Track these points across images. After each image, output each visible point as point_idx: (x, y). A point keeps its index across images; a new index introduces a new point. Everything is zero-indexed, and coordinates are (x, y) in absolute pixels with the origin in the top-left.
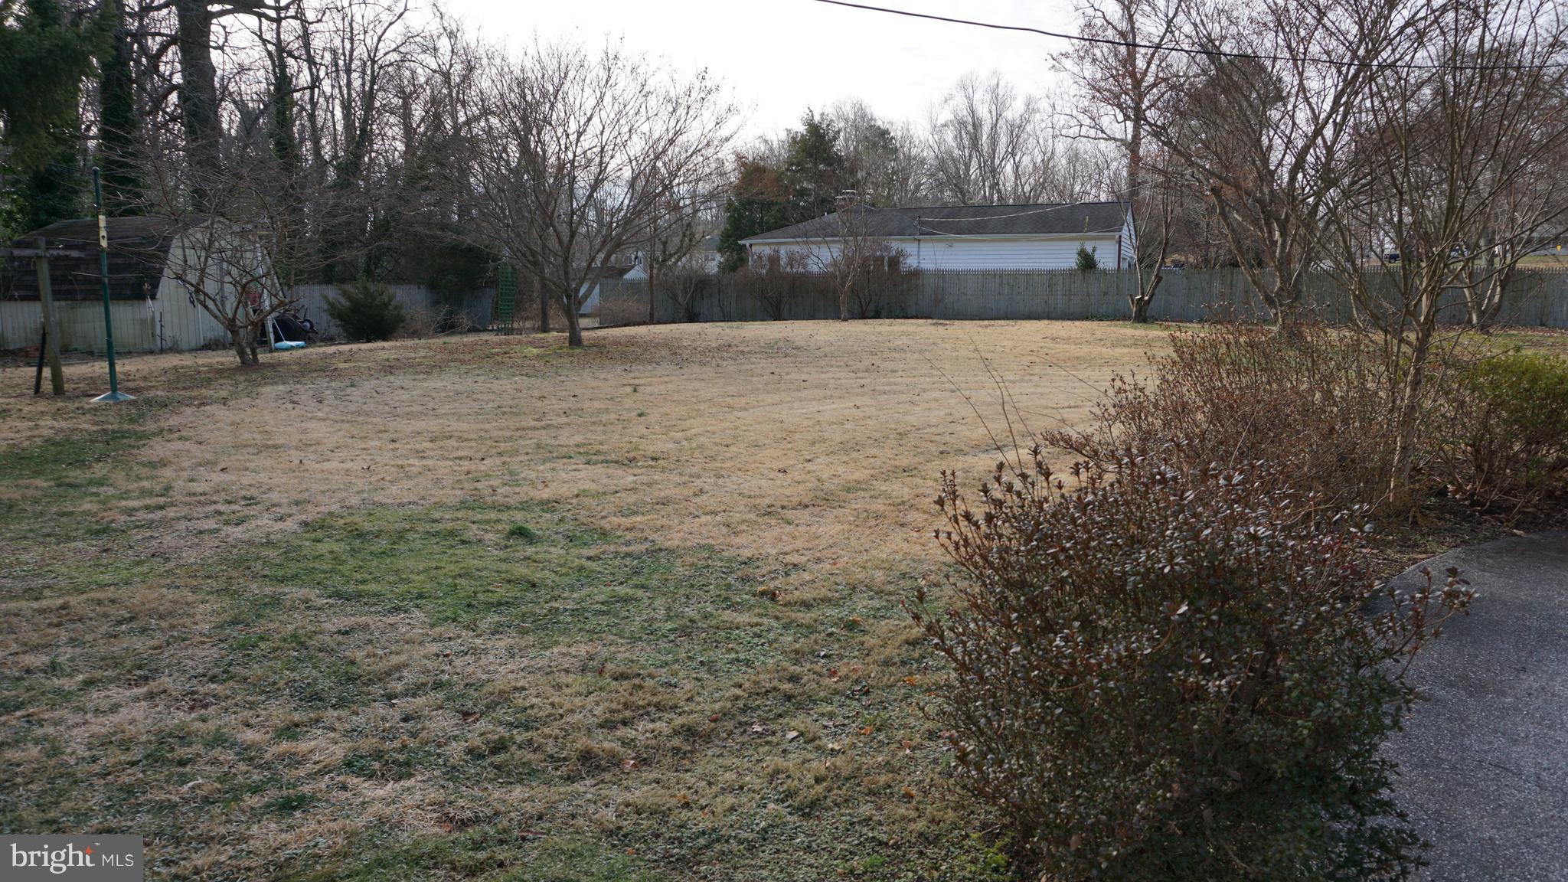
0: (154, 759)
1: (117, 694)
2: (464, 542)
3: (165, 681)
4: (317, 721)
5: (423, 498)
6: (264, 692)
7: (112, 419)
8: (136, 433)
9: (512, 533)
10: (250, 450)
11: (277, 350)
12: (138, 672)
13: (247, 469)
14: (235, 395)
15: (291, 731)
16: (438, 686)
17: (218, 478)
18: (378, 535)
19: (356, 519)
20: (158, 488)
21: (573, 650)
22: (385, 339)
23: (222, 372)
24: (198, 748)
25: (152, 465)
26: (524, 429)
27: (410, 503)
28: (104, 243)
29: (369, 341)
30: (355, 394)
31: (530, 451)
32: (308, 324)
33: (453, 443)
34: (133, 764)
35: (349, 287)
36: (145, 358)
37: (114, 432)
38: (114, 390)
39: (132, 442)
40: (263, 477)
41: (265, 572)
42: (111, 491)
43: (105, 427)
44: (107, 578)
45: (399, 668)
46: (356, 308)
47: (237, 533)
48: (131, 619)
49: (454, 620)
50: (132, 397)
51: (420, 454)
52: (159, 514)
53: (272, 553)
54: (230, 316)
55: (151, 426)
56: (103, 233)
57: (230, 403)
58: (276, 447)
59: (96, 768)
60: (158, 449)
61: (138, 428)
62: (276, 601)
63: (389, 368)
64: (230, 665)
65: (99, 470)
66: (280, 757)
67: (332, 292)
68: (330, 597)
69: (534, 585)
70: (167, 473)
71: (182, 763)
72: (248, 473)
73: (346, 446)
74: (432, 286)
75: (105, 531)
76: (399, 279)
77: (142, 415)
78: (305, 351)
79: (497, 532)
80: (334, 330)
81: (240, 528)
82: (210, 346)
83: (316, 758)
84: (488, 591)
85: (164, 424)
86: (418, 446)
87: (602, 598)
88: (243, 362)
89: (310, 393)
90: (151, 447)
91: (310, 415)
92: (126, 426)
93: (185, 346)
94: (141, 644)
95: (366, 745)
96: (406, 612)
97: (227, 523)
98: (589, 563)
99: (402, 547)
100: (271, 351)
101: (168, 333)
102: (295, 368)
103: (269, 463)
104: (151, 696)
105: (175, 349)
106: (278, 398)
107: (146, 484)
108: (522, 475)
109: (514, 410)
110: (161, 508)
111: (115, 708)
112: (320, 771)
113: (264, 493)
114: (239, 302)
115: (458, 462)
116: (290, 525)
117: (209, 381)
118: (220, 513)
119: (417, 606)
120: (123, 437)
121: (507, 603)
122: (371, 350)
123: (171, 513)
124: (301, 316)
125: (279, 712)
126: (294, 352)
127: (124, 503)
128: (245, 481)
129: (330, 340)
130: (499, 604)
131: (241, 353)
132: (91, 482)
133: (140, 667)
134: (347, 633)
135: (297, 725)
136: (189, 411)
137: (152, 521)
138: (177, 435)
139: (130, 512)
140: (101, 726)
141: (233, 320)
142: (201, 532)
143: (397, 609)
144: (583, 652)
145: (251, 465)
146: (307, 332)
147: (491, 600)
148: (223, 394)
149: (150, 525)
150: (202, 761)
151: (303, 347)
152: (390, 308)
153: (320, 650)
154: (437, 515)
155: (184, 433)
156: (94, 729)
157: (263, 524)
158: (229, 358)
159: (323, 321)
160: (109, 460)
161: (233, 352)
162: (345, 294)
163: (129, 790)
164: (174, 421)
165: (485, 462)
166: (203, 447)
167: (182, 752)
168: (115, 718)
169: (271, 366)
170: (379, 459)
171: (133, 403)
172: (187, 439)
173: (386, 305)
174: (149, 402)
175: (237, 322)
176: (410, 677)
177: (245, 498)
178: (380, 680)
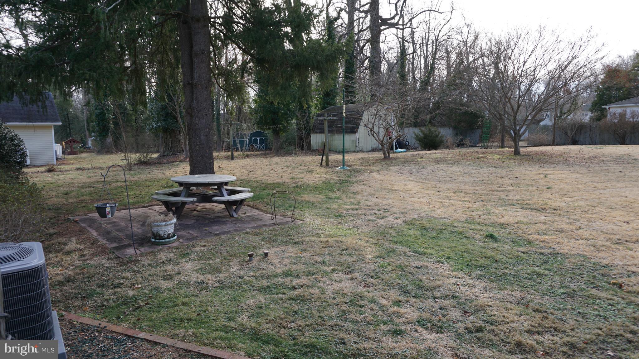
0: (352, 303)
1: (342, 276)
2: (466, 237)
3: (356, 275)
4: (407, 301)
5: (450, 217)
6: (389, 286)
7: (342, 176)
8: (350, 181)
9: (487, 236)
10: (386, 191)
11: (396, 152)
12: (348, 269)
13: (385, 198)
14: (382, 169)
15: (397, 303)
16: (454, 297)
17: (375, 200)
18: (432, 230)
19: (425, 222)
20: (356, 202)
21: (514, 293)
22: (436, 149)
23: (378, 160)
24: (366, 302)
25: (354, 193)
26: (493, 191)
27: (445, 218)
28: (344, 115)
29: (429, 150)
30: (424, 171)
31: (496, 201)
32: (407, 143)
33: (462, 194)
34: (346, 303)
35: (423, 129)
36: (353, 154)
37: (343, 180)
38: (343, 165)
39: (348, 184)
40: (390, 202)
41: (391, 239)
42: (341, 202)
43: (340, 178)
44: (339, 233)
45: (439, 286)
46: (426, 136)
47: (381, 222)
48: (347, 249)
49: (462, 270)
50: (349, 168)
51: (449, 198)
52: (356, 212)
53: (393, 232)
54: (382, 140)
55: (354, 179)
56: (344, 111)
57: (380, 172)
58: (395, 190)
59: (335, 302)
60: (356, 188)
61: (350, 180)
62: (394, 251)
63: (438, 161)
64: (378, 273)
65: (338, 194)
66: (394, 313)
67: (417, 131)
68: (413, 252)
69: (496, 261)
70: (359, 197)
71: (361, 307)
72: (385, 199)
73: (421, 192)
74: (455, 128)
75: (339, 216)
76: (442, 125)
77: (351, 175)
78: (406, 153)
79: (481, 235)
80: (416, 145)
81: (382, 221)
82: (374, 150)
83: (407, 316)
84: (476, 260)
85: (358, 179)
86: (448, 195)
87: (528, 271)
88: (385, 157)
89: (408, 170)
90: (354, 187)
91: (408, 179)
92: (347, 179)
93: (365, 150)
94: (350, 259)
95: (426, 316)
96: (442, 263)
97: (378, 218)
98: (522, 255)
99: (441, 236)
100: (394, 153)
101: (360, 145)
102: (403, 160)
103: (393, 196)
104: (352, 279)
105: (362, 151)
106: (396, 171)
107: (352, 200)
108: (492, 211)
109: (489, 182)
110: (357, 210)
111: (341, 281)
112: (408, 322)
113: (391, 208)
114: (385, 135)
115: (464, 202)
116: (400, 221)
117: (373, 163)
118: (376, 214)
119: (447, 262)
120: (346, 182)
121: (484, 267)
122: (430, 154)
123: (360, 212)
124: (405, 140)
125: (394, 295)
126: (402, 154)
127: (345, 206)
128: (385, 202)
129: (415, 149)
130: (481, 267)
131: (384, 154)
132: (336, 198)
133: (349, 268)
134: (419, 268)
135: (400, 302)
136: (366, 174)
137: (354, 214)
138: (362, 183)
139: (347, 210)
140: (337, 286)
141: (382, 142)
142: (369, 220)
143: (439, 262)
144: (518, 295)
145: (387, 197)
146: (407, 146)
147: (477, 264)
148: (378, 169)
149: (353, 215)
150: (367, 307)
151: (405, 152)
152: (439, 137)
153: (409, 273)
154: (456, 224)
155: (365, 183)
156: (335, 287)
157: (390, 219)
158: (380, 155)
159: (413, 142)
160: (341, 190)
161: (381, 153)
162: (422, 131)
163: (344, 312)
164: (361, 178)
165: (476, 204)
166: (371, 188)
167: (361, 302)
168: (341, 285)
169: (394, 159)
170: (433, 198)
171: (349, 170)
172: (366, 185)
173: (437, 136)
174: (354, 170)
175: (384, 142)
176: (443, 291)
177: (384, 209)
178: (431, 290)
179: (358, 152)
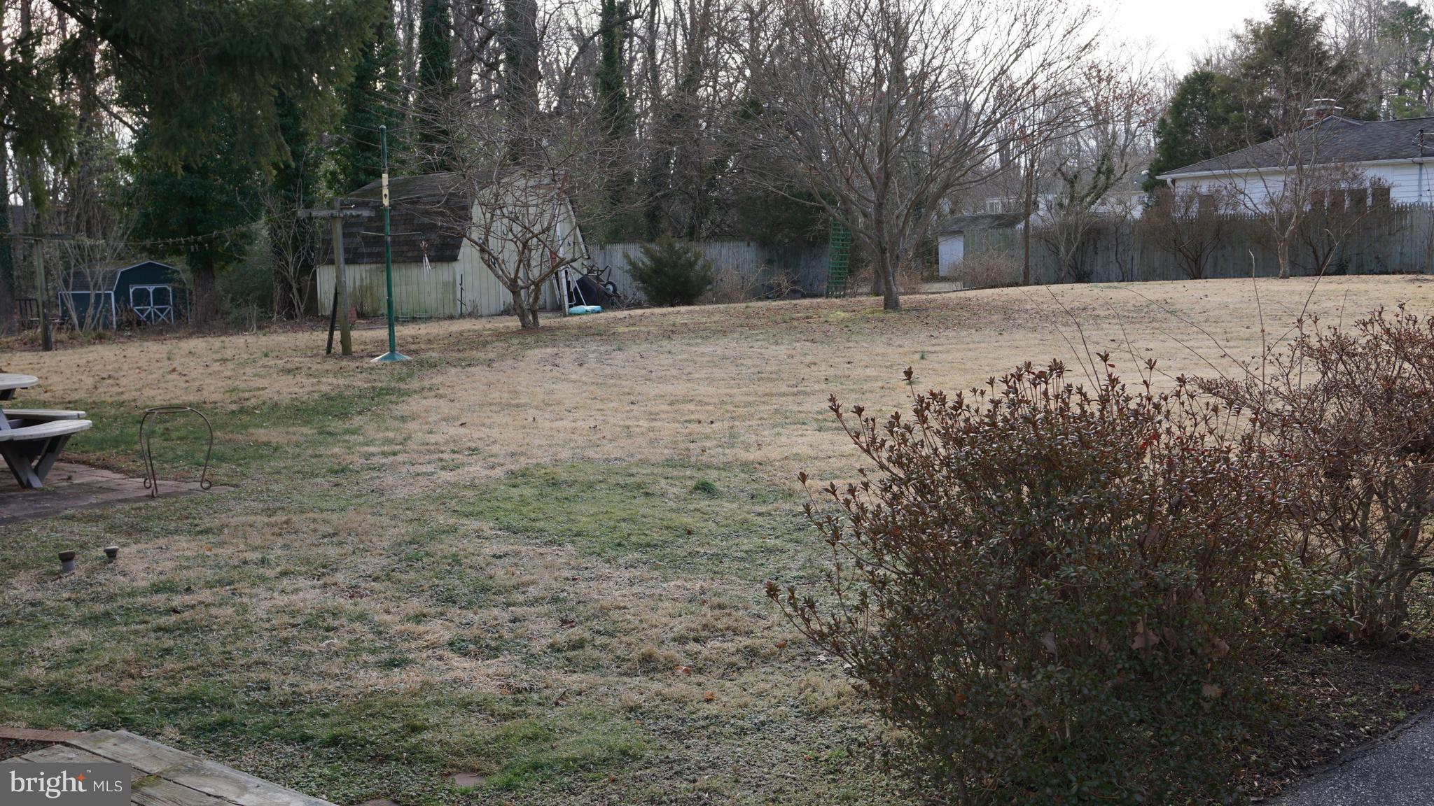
0: (309, 625)
1: (303, 583)
2: (647, 494)
3: (339, 577)
4: (441, 614)
5: (632, 456)
6: (411, 591)
7: (383, 378)
8: (400, 390)
9: (697, 488)
10: (493, 408)
11: (571, 314)
12: (322, 570)
13: (483, 425)
14: (502, 357)
15: (418, 618)
16: (554, 600)
17: (455, 431)
18: (571, 485)
19: (559, 470)
20: (400, 438)
21: (689, 585)
22: (690, 304)
23: (499, 335)
24: (344, 621)
25: (403, 419)
26: (772, 395)
27: (616, 459)
28: (386, 202)
29: (672, 305)
30: (619, 357)
31: (765, 416)
32: (611, 287)
33: (692, 407)
34: (294, 626)
35: (653, 247)
36: (441, 323)
37: (381, 389)
38: (392, 351)
39: (394, 398)
40: (495, 433)
41: (457, 508)
42: (361, 439)
43: (376, 384)
44: (329, 505)
45: (526, 584)
46: (659, 267)
47: (448, 476)
48: (334, 535)
49: (599, 555)
50: (409, 358)
51: (653, 416)
52: (391, 458)
53: (469, 494)
54: (513, 276)
55: (414, 384)
56: (386, 191)
57: (494, 365)
58: (518, 406)
59: (267, 625)
60: (414, 405)
61: (403, 386)
62: (453, 530)
63: (670, 333)
64: (393, 571)
65: (357, 421)
66: (402, 634)
67: (635, 251)
68: (500, 530)
69: (689, 533)
70: (412, 426)
71: (328, 629)
72: (483, 428)
73: (583, 407)
75: (343, 471)
76: (718, 235)
77: (411, 375)
78: (602, 314)
79: (685, 487)
80: (641, 295)
81: (452, 473)
83: (429, 637)
84: (644, 534)
85: (426, 383)
86: (653, 409)
87: (749, 547)
88: (523, 326)
89: (574, 357)
90: (408, 404)
91: (563, 377)
92: (393, 384)
93: (485, 311)
94: (332, 552)
95: (471, 633)
96: (560, 545)
97: (443, 468)
98: (760, 519)
99: (588, 495)
100: (565, 316)
101: (468, 297)
102: (573, 332)
103: (507, 419)
104: (325, 586)
105: (474, 315)
106: (544, 360)
107: (391, 434)
108: (742, 438)
109: (773, 376)
110: (395, 454)
111: (296, 591)
112: (427, 646)
113: (489, 445)
114: (520, 261)
115: (686, 424)
116: (498, 472)
117: (486, 343)
118: (441, 460)
119: (573, 542)
120: (387, 394)
121: (656, 545)
122: (664, 315)
123: (400, 458)
124: (604, 277)
125: (416, 606)
126: (584, 317)
127: (366, 448)
128: (476, 435)
130: (648, 545)
131: (523, 317)
132: (347, 432)
133: (324, 567)
134: (500, 557)
135: (425, 616)
136: (453, 371)
137: (383, 465)
138: (433, 393)
139: (369, 456)
140: (281, 601)
141: (514, 281)
142: (418, 474)
143: (553, 542)
144: (698, 587)
145: (488, 422)
146: (610, 296)
147: (641, 541)
148: (492, 355)
149: (381, 468)
150: (342, 630)
151: (598, 312)
152: (697, 267)
153: (471, 567)
154: (634, 471)
155: (441, 392)
156: (277, 602)
157: (476, 470)
158: (514, 323)
159: (624, 282)
160: (369, 413)
161: (516, 317)
162: (648, 252)
163: (285, 641)
164: (437, 380)
165: (713, 425)
166: (453, 404)
167: (331, 622)
168: (293, 597)
169: (550, 329)
170: (611, 420)
171: (408, 363)
172: (441, 397)
173: (692, 264)
174: (421, 364)
175: (520, 283)
176: (533, 591)
177: (469, 449)
178: (507, 591)
179: (462, 316)
